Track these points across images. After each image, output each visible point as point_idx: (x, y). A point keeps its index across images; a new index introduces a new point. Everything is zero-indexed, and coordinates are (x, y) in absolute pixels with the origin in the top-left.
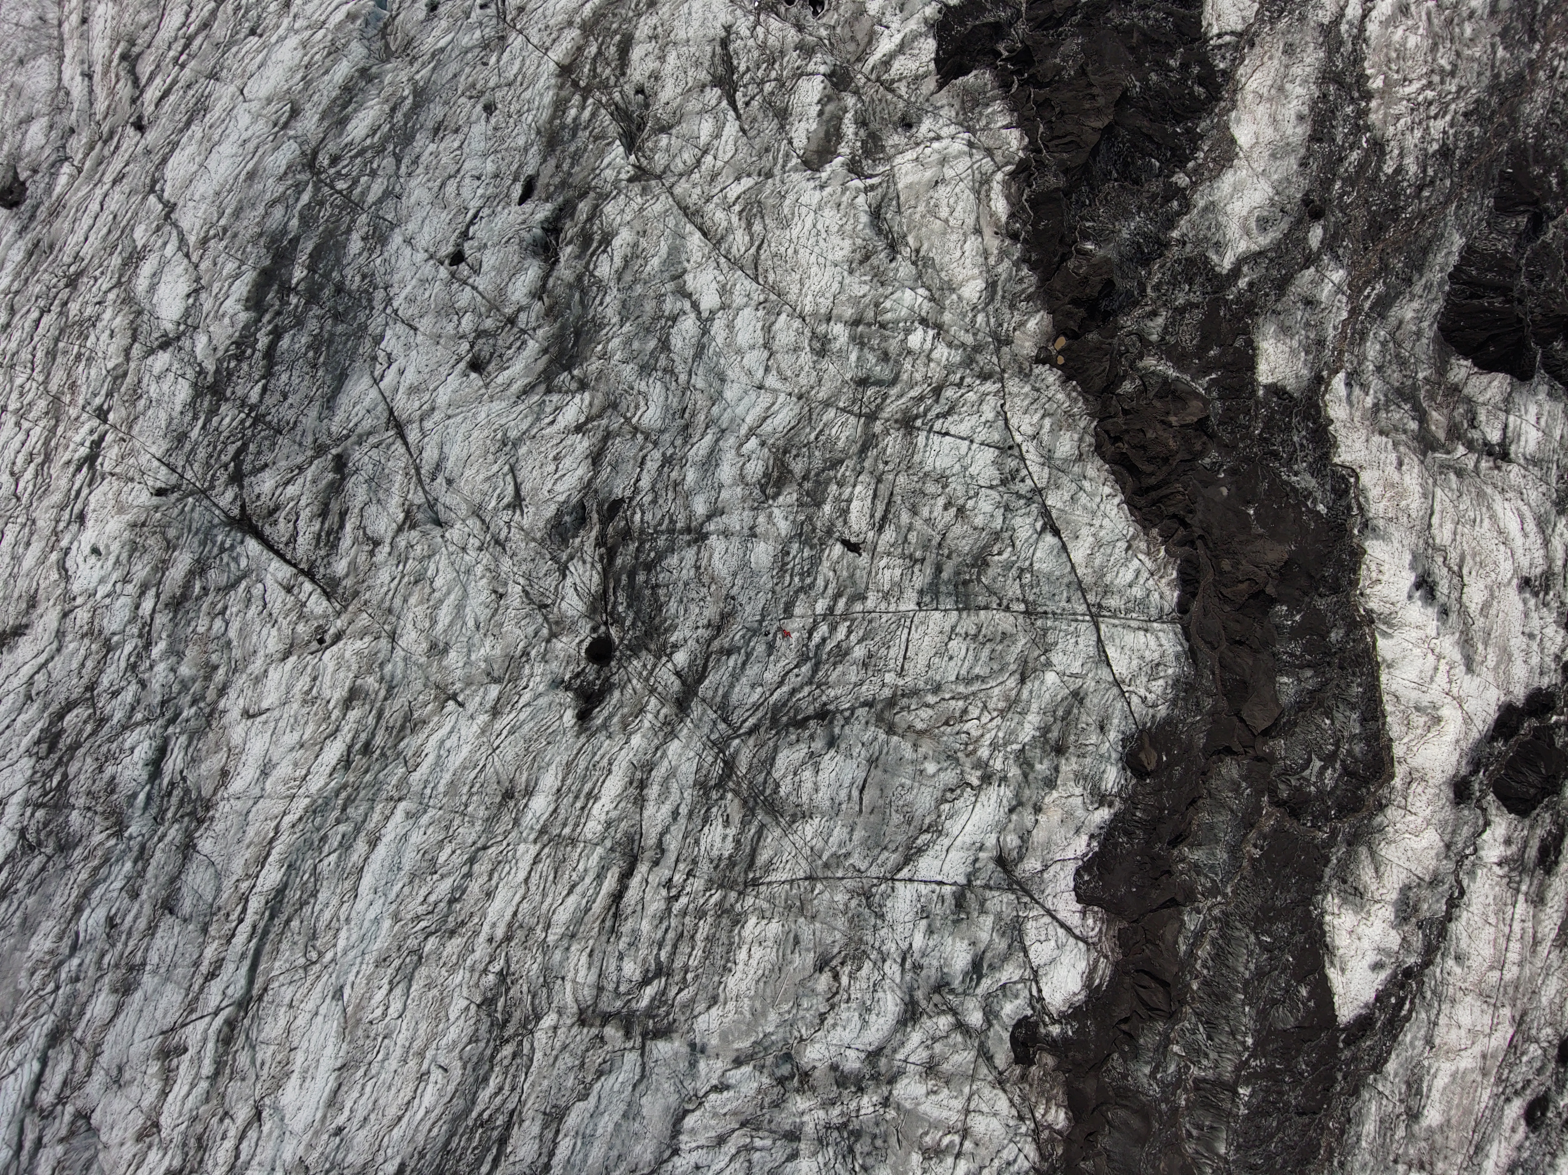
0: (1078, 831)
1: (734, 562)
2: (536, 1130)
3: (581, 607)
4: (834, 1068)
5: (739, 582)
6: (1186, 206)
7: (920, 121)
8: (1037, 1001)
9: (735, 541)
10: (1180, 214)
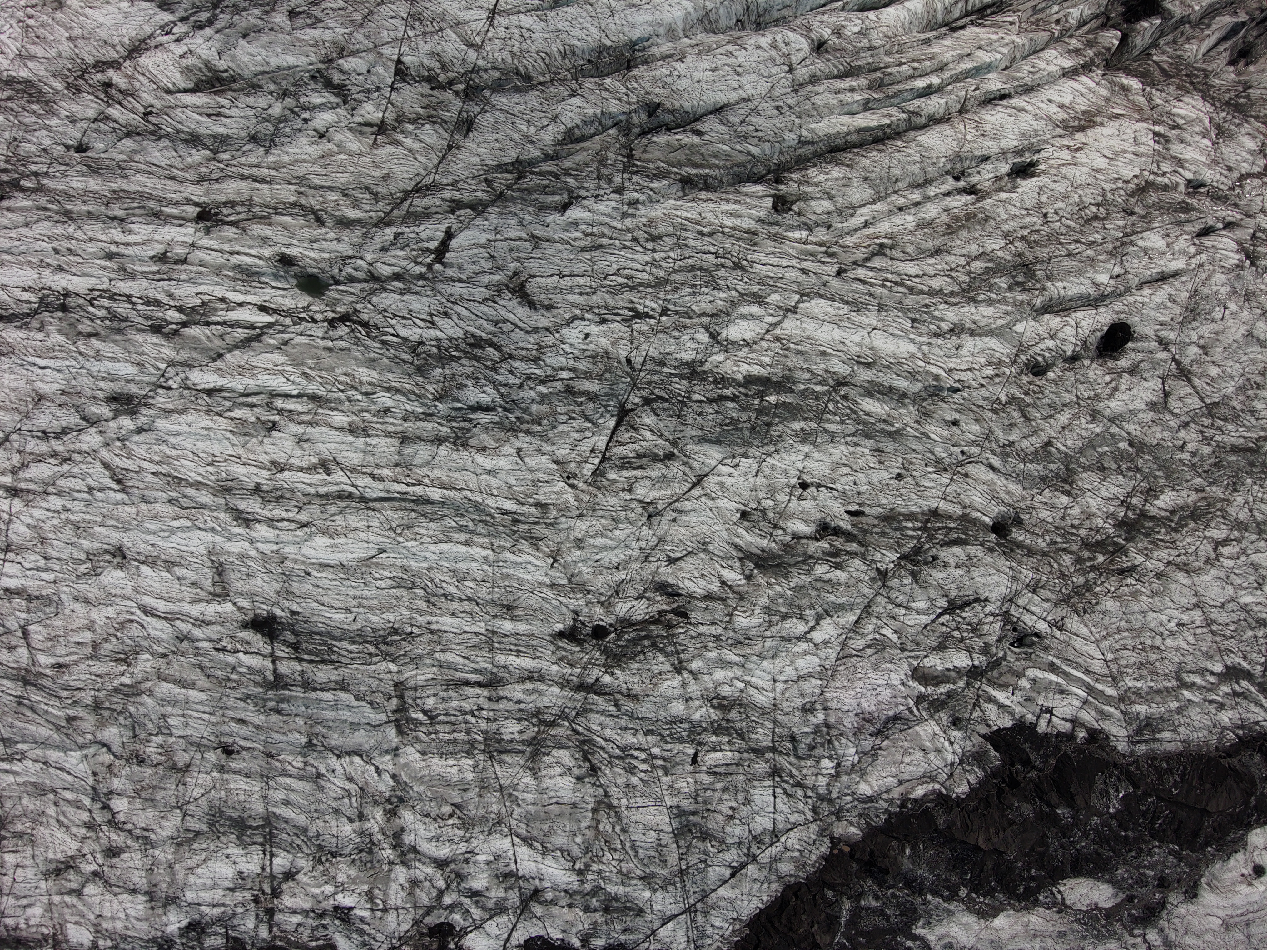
0: (564, 931)
1: (668, 694)
2: (334, 678)
3: (622, 614)
4: (403, 829)
5: (658, 700)
6: (947, 900)
7: (959, 729)
8: (465, 932)
9: (681, 691)
10: (942, 897)
